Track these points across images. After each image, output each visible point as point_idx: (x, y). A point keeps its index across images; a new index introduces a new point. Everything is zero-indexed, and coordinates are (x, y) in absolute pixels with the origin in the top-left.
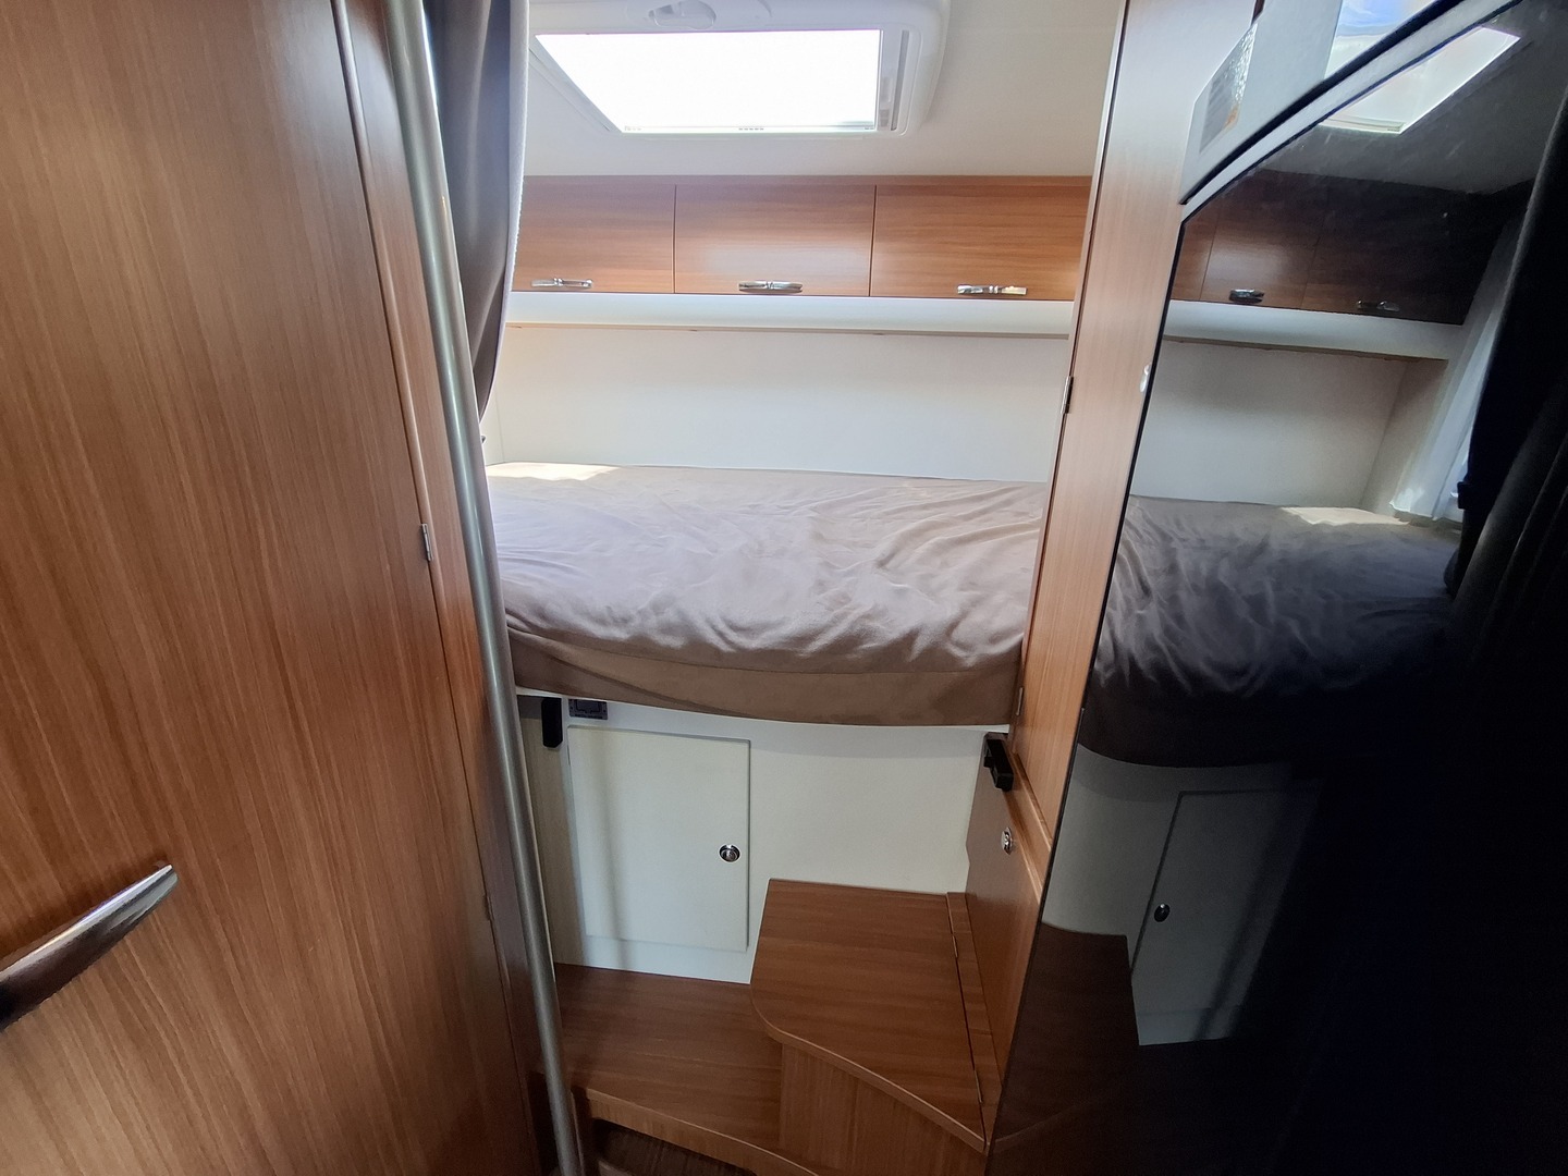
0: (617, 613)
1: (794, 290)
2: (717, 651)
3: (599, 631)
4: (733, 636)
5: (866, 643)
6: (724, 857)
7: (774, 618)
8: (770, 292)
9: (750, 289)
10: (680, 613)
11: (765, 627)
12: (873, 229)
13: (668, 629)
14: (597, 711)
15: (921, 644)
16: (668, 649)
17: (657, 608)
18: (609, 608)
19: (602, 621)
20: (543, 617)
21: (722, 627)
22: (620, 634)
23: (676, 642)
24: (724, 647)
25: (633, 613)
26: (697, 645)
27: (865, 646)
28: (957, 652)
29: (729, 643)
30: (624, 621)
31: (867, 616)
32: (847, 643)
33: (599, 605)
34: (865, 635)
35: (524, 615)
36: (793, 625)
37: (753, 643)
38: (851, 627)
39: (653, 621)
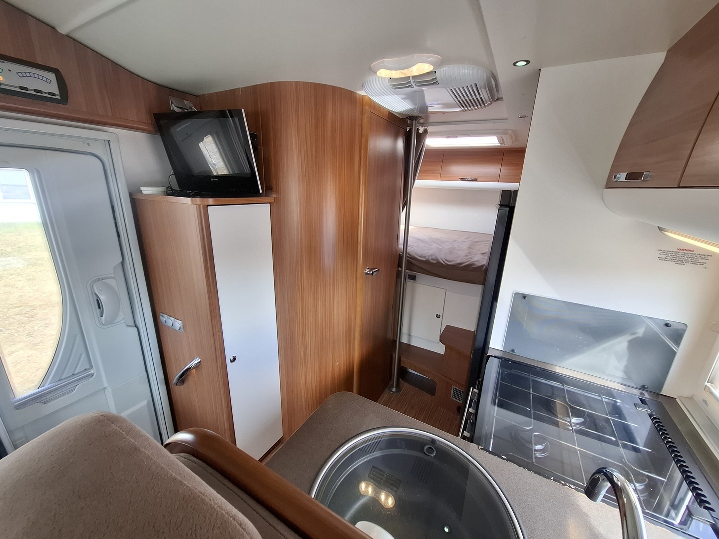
0: (423, 255)
1: (475, 180)
3: (420, 258)
4: (446, 262)
6: (437, 316)
7: (455, 260)
8: (467, 180)
9: (463, 180)
10: (436, 257)
11: (453, 261)
12: (502, 163)
13: (433, 259)
14: (413, 278)
16: (433, 263)
17: (431, 255)
19: (421, 257)
21: (444, 260)
23: (435, 262)
24: (444, 263)
26: (439, 263)
31: (475, 261)
33: (420, 254)
34: (474, 264)
36: (458, 261)
37: (450, 264)
39: (430, 258)
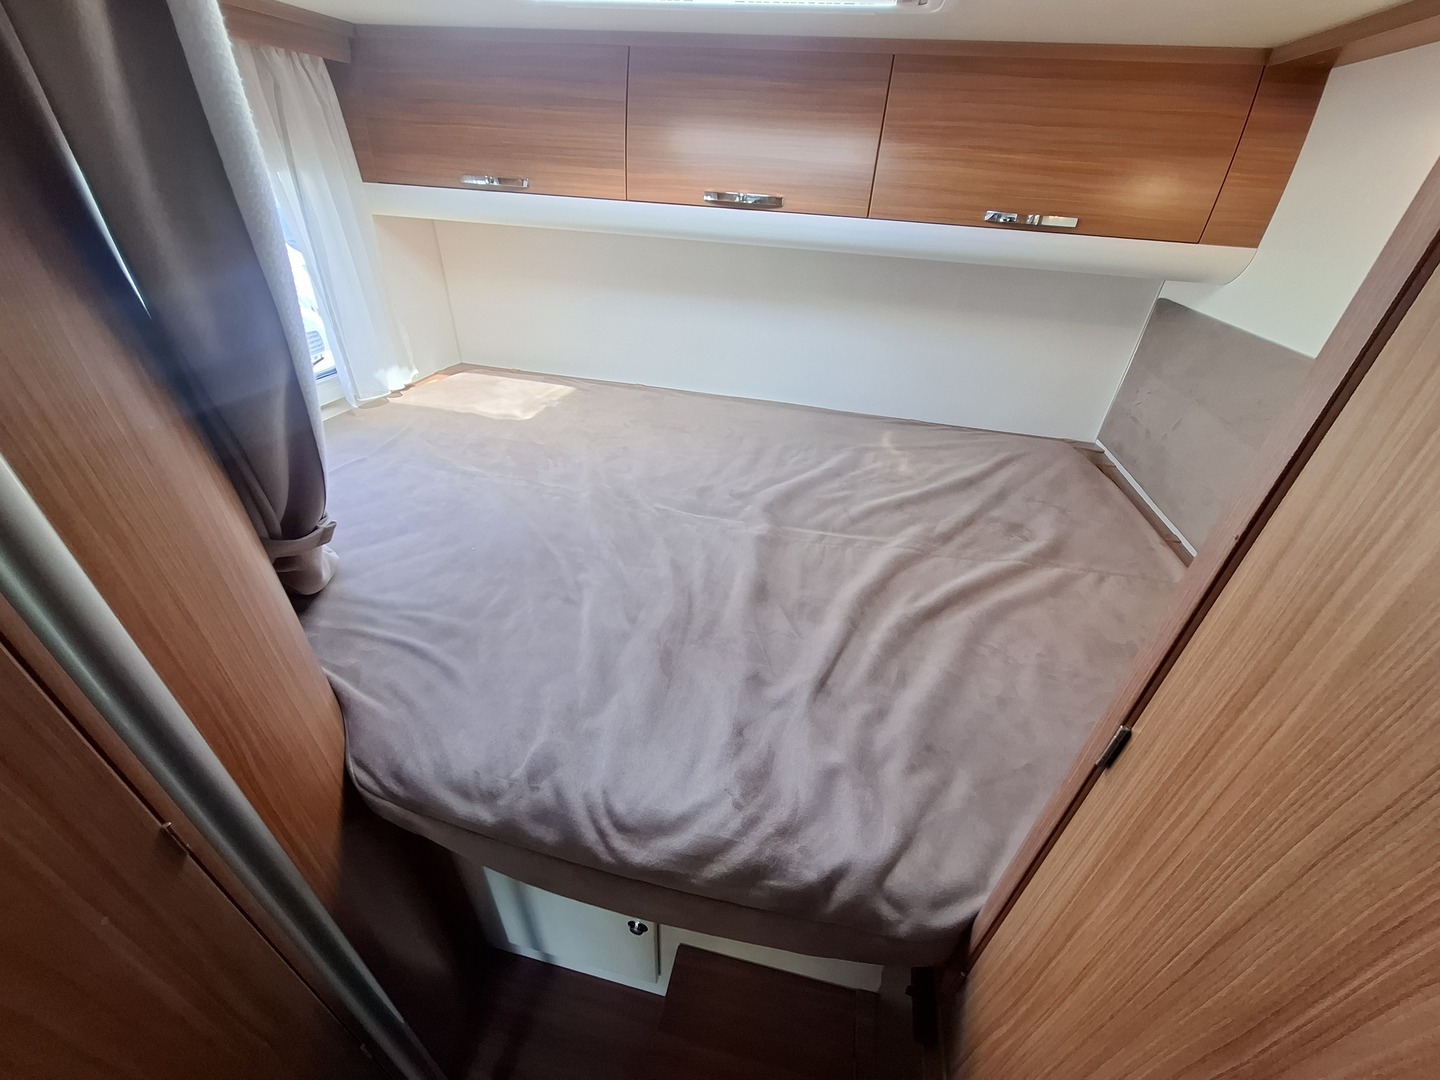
0: (486, 781)
1: (772, 204)
2: (595, 858)
3: (462, 808)
4: (619, 843)
5: (773, 879)
7: (671, 810)
8: (743, 205)
9: (718, 202)
10: (558, 791)
11: (656, 829)
12: (883, 120)
13: (542, 816)
15: (843, 892)
16: (540, 842)
17: (532, 779)
18: (476, 772)
19: (465, 795)
20: (399, 778)
21: (604, 821)
22: (485, 815)
23: (548, 835)
24: (604, 855)
25: (504, 783)
26: (572, 847)
27: (771, 882)
28: (886, 911)
29: (611, 850)
30: (490, 797)
31: (781, 832)
32: (753, 874)
34: (774, 866)
35: (380, 774)
36: (690, 835)
37: (639, 856)
38: (759, 852)
